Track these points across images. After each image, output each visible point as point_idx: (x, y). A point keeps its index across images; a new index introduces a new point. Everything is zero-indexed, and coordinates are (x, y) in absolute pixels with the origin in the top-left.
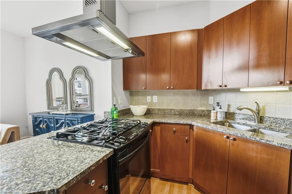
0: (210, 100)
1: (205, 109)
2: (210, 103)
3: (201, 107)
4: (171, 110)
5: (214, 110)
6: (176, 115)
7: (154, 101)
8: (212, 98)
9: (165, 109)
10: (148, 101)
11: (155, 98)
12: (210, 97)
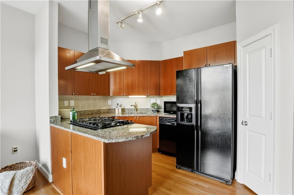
0: (109, 102)
1: (106, 108)
2: (109, 104)
3: (104, 107)
4: (86, 111)
5: (117, 108)
6: (89, 114)
7: (71, 105)
8: (111, 101)
9: (81, 111)
10: (65, 105)
11: (72, 102)
12: (109, 101)
